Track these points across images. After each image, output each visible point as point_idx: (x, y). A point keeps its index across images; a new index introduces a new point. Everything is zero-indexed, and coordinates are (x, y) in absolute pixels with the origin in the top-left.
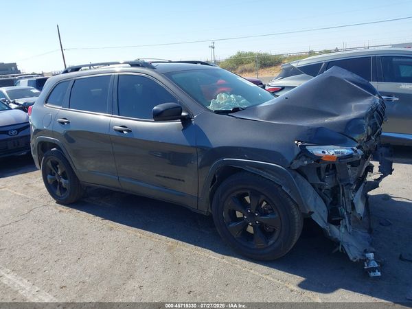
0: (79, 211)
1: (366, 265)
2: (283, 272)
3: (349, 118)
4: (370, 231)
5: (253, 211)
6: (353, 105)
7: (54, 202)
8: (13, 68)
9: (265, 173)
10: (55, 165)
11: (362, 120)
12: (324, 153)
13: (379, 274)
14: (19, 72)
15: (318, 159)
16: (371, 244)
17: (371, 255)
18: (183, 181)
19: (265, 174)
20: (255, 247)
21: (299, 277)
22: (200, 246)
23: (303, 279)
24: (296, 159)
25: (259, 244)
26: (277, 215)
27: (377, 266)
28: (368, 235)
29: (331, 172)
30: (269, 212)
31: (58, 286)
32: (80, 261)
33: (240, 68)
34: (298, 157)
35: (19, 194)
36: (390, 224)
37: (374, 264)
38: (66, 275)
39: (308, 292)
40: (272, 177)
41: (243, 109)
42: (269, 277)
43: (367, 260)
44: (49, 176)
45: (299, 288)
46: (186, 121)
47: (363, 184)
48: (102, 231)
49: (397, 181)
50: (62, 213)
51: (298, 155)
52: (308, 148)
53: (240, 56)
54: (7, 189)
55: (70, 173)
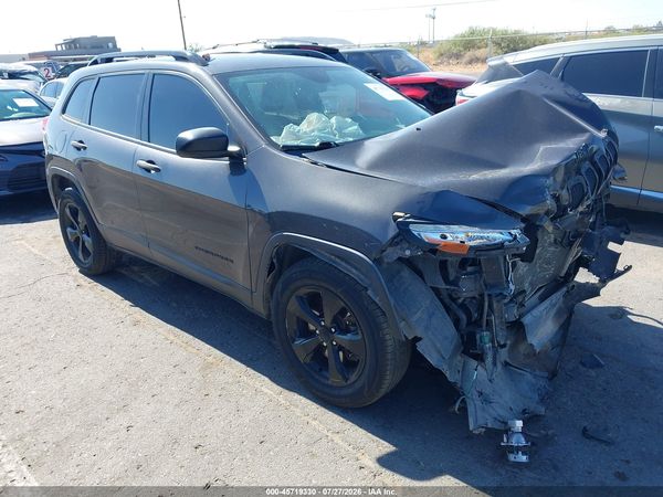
0: (104, 288)
1: (505, 440)
2: (364, 432)
3: (521, 174)
4: (553, 375)
5: (329, 325)
6: (542, 148)
7: (76, 270)
8: (110, 45)
9: (343, 264)
10: (75, 213)
11: (543, 180)
12: (445, 237)
13: (524, 458)
14: (119, 50)
15: (432, 249)
16: (542, 401)
17: (519, 424)
18: (232, 261)
19: (343, 266)
20: (330, 382)
21: (386, 444)
22: (254, 369)
23: (392, 448)
24: (391, 245)
25: (334, 378)
26: (360, 337)
27: (524, 443)
28: (542, 383)
29: (469, 269)
30: (352, 328)
31: (14, 408)
32: (64, 373)
33: (469, 55)
34: (394, 242)
35: (36, 252)
36: (599, 365)
37: (519, 440)
38: (33, 392)
39: (388, 472)
40: (354, 273)
41: (337, 145)
42: (337, 438)
43: (508, 431)
44: (69, 230)
45: (377, 465)
46: (237, 162)
47: (565, 289)
48: (121, 325)
49: (655, 284)
50: (79, 290)
51: (394, 238)
52: (412, 227)
53: (472, 33)
54: (23, 242)
55: (92, 229)
